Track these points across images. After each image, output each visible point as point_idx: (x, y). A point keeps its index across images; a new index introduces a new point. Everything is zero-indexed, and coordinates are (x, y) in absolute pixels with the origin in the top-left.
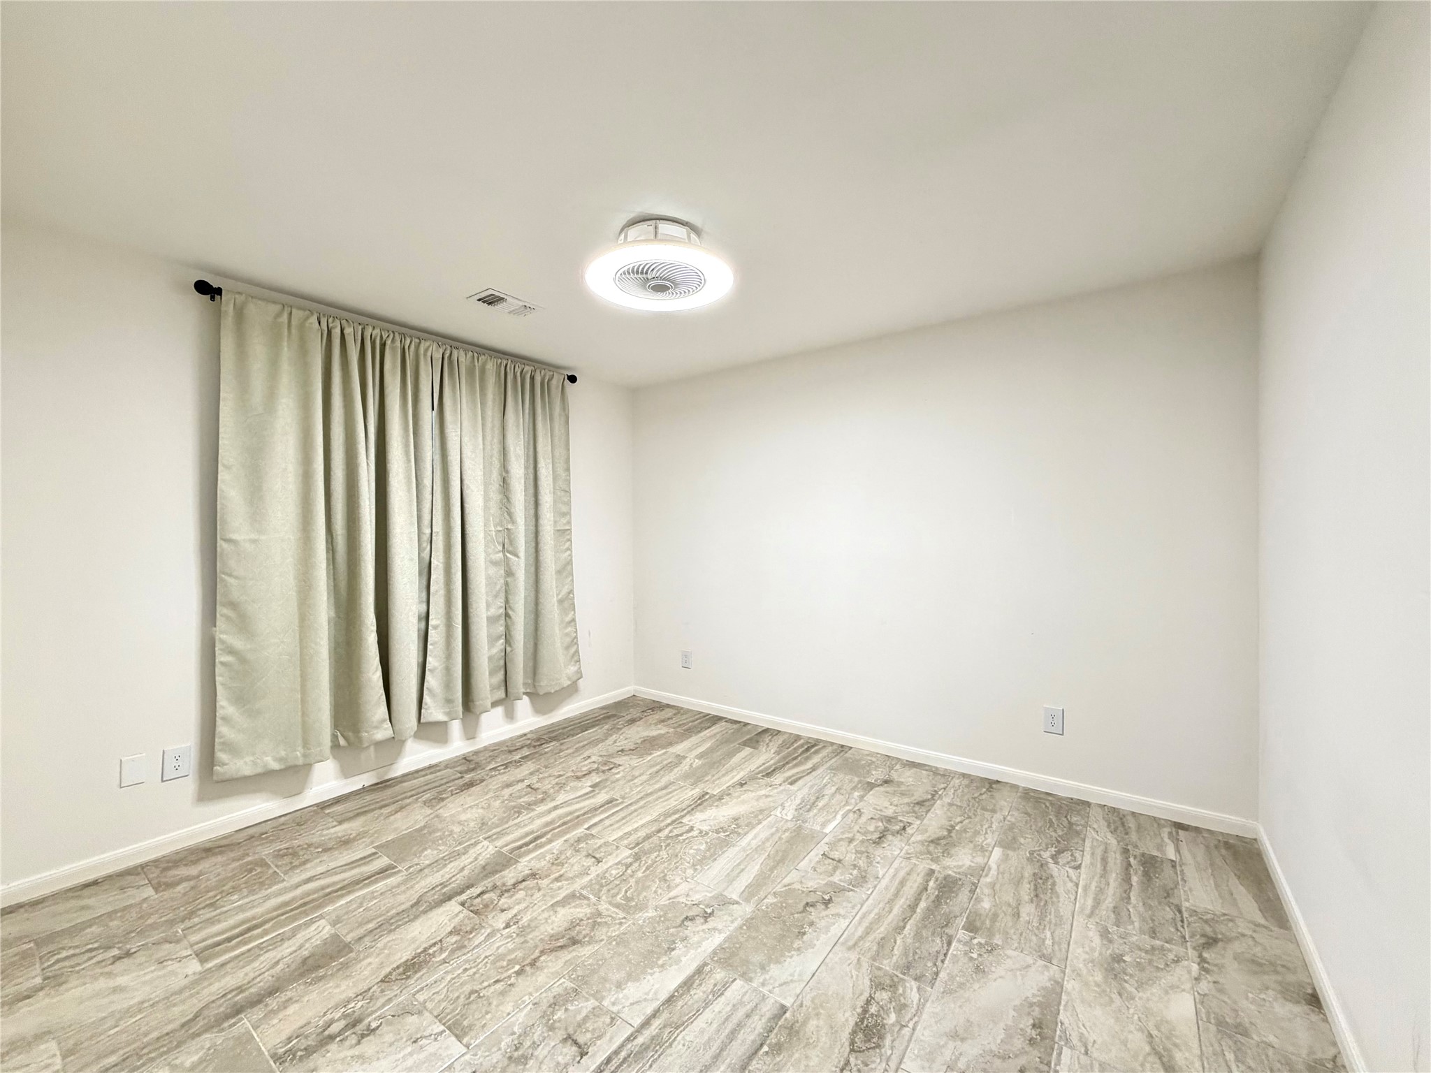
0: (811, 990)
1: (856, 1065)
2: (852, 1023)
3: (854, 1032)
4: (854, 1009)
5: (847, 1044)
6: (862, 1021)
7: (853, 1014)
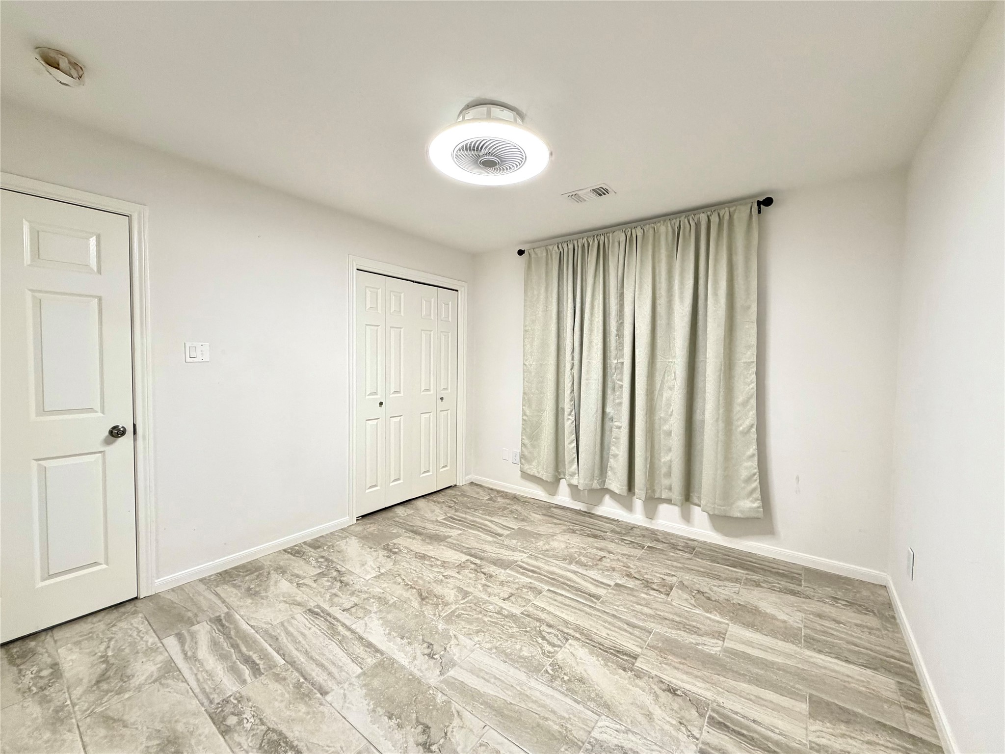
0: (331, 713)
1: (258, 729)
2: (289, 735)
3: (281, 734)
4: (298, 740)
5: (275, 727)
6: (286, 743)
7: (295, 738)
